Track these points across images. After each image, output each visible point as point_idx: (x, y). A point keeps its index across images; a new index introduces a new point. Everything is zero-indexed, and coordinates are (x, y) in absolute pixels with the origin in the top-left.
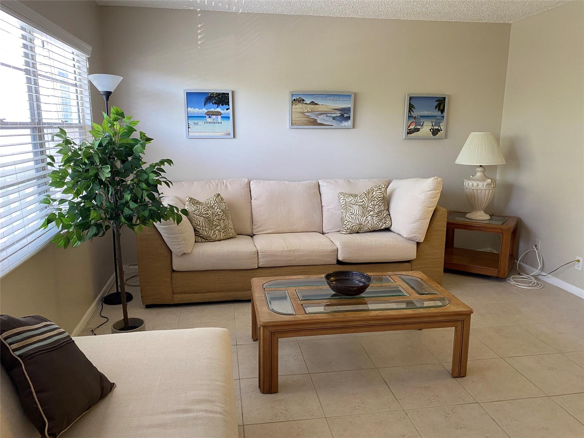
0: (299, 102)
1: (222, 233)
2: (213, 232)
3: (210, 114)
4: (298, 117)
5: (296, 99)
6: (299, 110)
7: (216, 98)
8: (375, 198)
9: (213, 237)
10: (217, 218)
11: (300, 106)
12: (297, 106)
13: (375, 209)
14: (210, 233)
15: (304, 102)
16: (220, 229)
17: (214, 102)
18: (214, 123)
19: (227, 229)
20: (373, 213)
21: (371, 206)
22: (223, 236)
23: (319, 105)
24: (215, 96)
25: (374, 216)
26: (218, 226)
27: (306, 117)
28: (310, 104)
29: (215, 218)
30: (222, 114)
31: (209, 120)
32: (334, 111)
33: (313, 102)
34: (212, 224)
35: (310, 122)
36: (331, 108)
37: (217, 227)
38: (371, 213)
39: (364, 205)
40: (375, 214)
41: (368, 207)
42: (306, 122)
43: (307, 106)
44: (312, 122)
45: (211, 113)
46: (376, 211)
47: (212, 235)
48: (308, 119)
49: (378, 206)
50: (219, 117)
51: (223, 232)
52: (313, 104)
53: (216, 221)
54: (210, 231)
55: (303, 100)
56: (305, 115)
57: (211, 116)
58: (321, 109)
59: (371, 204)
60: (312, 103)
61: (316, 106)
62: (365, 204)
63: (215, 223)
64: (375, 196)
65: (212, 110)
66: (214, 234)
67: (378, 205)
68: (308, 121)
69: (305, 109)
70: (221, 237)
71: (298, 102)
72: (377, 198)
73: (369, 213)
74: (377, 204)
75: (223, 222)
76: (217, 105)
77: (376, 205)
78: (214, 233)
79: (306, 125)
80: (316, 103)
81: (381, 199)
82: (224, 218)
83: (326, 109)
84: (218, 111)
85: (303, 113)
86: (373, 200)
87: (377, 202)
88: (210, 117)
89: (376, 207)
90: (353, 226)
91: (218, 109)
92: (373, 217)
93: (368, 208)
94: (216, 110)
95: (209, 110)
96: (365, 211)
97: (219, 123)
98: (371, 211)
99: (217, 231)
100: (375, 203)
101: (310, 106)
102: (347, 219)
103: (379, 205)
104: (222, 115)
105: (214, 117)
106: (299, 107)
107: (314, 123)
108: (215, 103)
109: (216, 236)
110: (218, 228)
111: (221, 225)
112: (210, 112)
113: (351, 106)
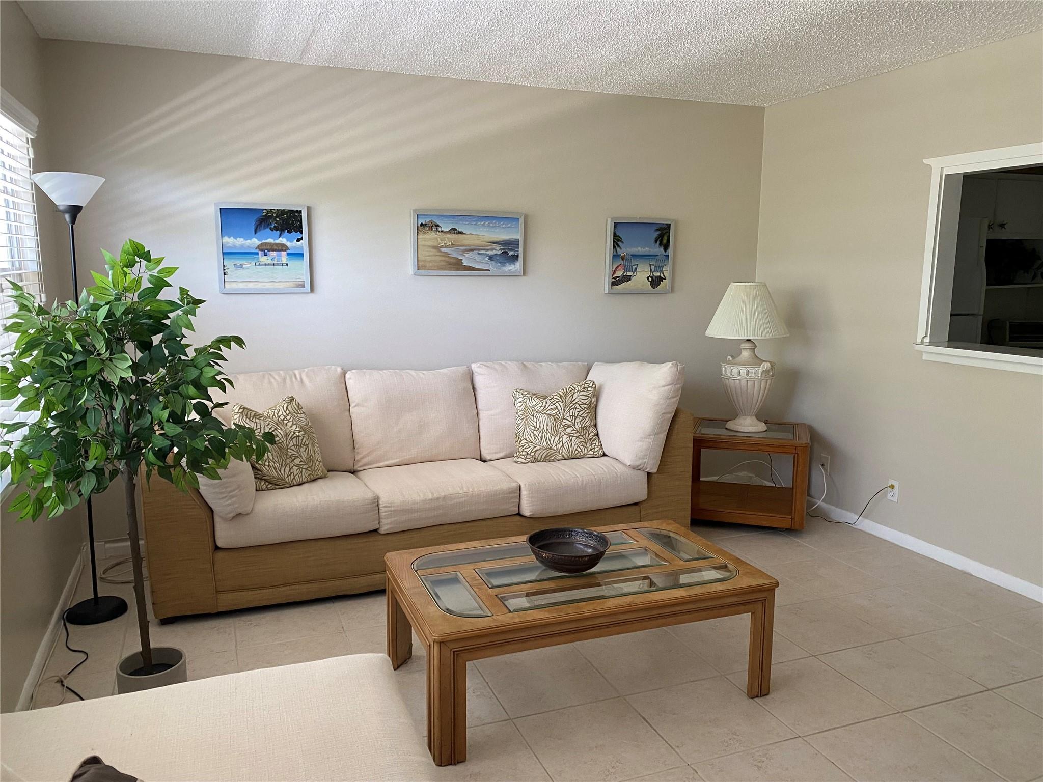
0: (431, 228)
1: (304, 470)
2: (287, 469)
3: (265, 249)
4: (429, 256)
5: (424, 223)
6: (431, 243)
7: (278, 219)
8: (577, 405)
9: (288, 479)
10: (295, 444)
11: (432, 235)
12: (426, 236)
13: (576, 425)
14: (282, 472)
15: (440, 229)
16: (302, 463)
17: (273, 226)
18: (274, 265)
19: (313, 462)
20: (572, 431)
21: (569, 418)
22: (306, 477)
23: (465, 234)
24: (275, 215)
25: (573, 436)
26: (296, 457)
27: (443, 256)
28: (449, 232)
29: (291, 444)
30: (288, 249)
31: (264, 259)
32: (491, 246)
33: (454, 229)
34: (286, 455)
35: (450, 264)
36: (485, 240)
37: (294, 459)
38: (569, 430)
39: (557, 415)
40: (575, 432)
41: (564, 419)
42: (443, 263)
43: (444, 236)
44: (455, 264)
45: (268, 247)
46: (577, 427)
47: (286, 476)
48: (447, 259)
49: (581, 418)
50: (284, 253)
51: (306, 469)
52: (454, 233)
53: (293, 448)
54: (283, 469)
55: (438, 226)
56: (440, 251)
57: (269, 251)
58: (467, 242)
59: (568, 414)
60: (453, 231)
61: (460, 236)
62: (560, 414)
63: (291, 452)
64: (577, 400)
65: (270, 241)
66: (291, 473)
67: (580, 416)
68: (447, 262)
69: (441, 240)
70: (304, 477)
71: (428, 229)
72: (579, 405)
73: (565, 429)
74: (580, 414)
75: (305, 451)
76: (278, 232)
77: (577, 417)
78: (290, 471)
79: (442, 269)
80: (460, 231)
81: (585, 406)
82: (307, 443)
83: (477, 242)
84: (280, 242)
85: (436, 248)
86: (573, 407)
87: (579, 412)
88: (265, 254)
89: (577, 420)
90: (538, 450)
91: (280, 239)
92: (571, 438)
93: (564, 421)
94: (277, 241)
95: (264, 241)
96: (559, 426)
97: (282, 265)
98: (569, 426)
99: (295, 468)
100: (577, 413)
101: (449, 236)
102: (527, 438)
103: (583, 417)
104: (288, 251)
105: (274, 253)
106: (430, 237)
107: (458, 265)
108: (276, 229)
109: (294, 477)
110: (297, 461)
111: (301, 456)
112: (266, 244)
113: (518, 238)
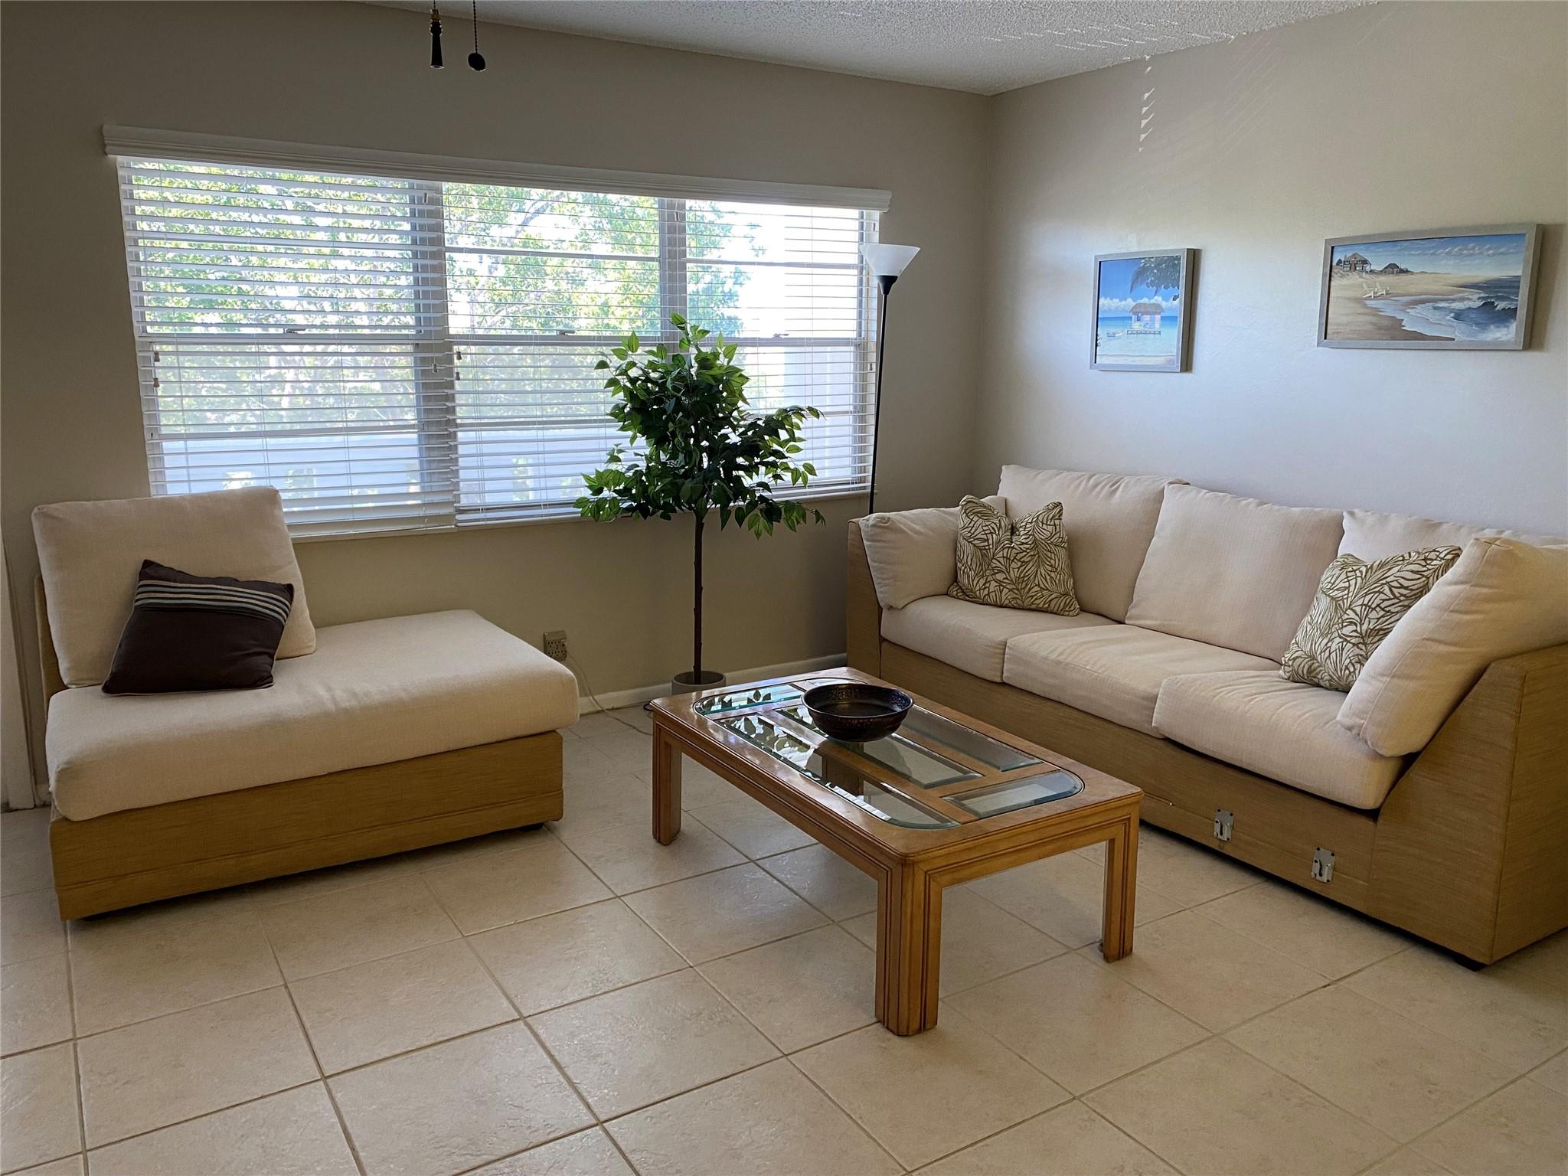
0: (1353, 267)
3: (1138, 312)
4: (1347, 315)
5: (1343, 260)
6: (1350, 293)
7: (1155, 271)
11: (1354, 278)
12: (1345, 281)
15: (1368, 268)
17: (1149, 281)
18: (1146, 333)
23: (1412, 273)
24: (1153, 265)
27: (1368, 314)
28: (1383, 272)
30: (1163, 311)
31: (1136, 326)
33: (1393, 266)
35: (1380, 328)
36: (1449, 281)
42: (1369, 327)
43: (1377, 280)
44: (1387, 329)
45: (1143, 310)
48: (1374, 319)
50: (1158, 317)
52: (1393, 273)
55: (1365, 262)
56: (1365, 306)
57: (1142, 315)
58: (1413, 289)
60: (1393, 269)
61: (1404, 277)
65: (1145, 300)
68: (1374, 324)
69: (1368, 287)
71: (1348, 269)
76: (1154, 289)
79: (1370, 338)
80: (1402, 267)
83: (1434, 287)
84: (1155, 302)
85: (1360, 301)
88: (1139, 319)
91: (1156, 297)
94: (1152, 301)
95: (1138, 302)
97: (1154, 334)
101: (1382, 278)
104: (1162, 315)
105: (1147, 318)
106: (1351, 282)
107: (1393, 334)
108: (1152, 284)
112: (1140, 305)
113: (1519, 273)
